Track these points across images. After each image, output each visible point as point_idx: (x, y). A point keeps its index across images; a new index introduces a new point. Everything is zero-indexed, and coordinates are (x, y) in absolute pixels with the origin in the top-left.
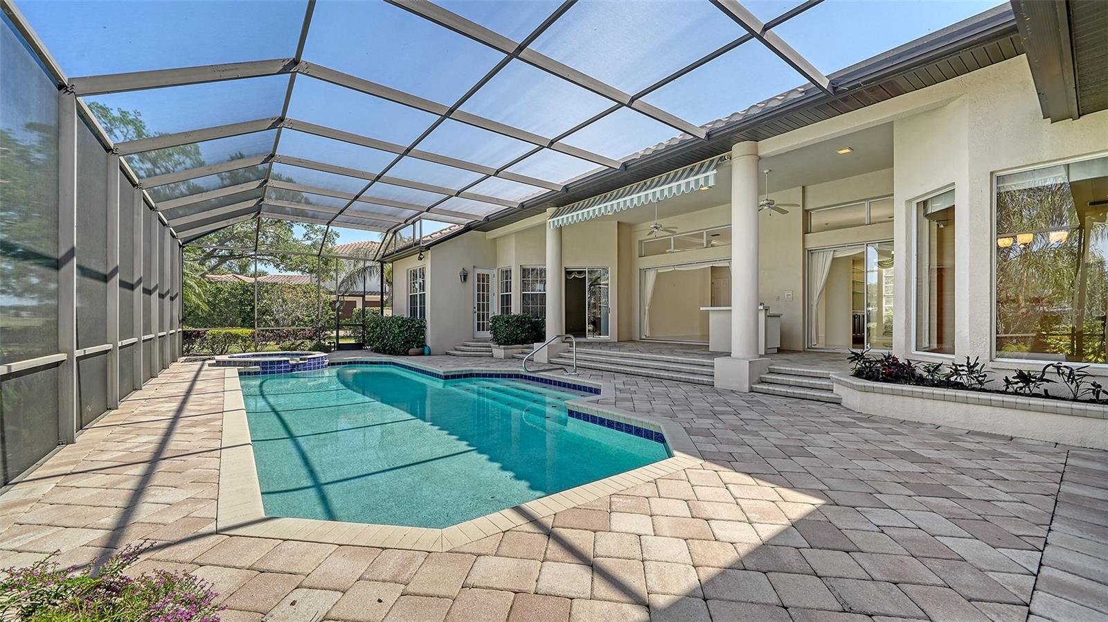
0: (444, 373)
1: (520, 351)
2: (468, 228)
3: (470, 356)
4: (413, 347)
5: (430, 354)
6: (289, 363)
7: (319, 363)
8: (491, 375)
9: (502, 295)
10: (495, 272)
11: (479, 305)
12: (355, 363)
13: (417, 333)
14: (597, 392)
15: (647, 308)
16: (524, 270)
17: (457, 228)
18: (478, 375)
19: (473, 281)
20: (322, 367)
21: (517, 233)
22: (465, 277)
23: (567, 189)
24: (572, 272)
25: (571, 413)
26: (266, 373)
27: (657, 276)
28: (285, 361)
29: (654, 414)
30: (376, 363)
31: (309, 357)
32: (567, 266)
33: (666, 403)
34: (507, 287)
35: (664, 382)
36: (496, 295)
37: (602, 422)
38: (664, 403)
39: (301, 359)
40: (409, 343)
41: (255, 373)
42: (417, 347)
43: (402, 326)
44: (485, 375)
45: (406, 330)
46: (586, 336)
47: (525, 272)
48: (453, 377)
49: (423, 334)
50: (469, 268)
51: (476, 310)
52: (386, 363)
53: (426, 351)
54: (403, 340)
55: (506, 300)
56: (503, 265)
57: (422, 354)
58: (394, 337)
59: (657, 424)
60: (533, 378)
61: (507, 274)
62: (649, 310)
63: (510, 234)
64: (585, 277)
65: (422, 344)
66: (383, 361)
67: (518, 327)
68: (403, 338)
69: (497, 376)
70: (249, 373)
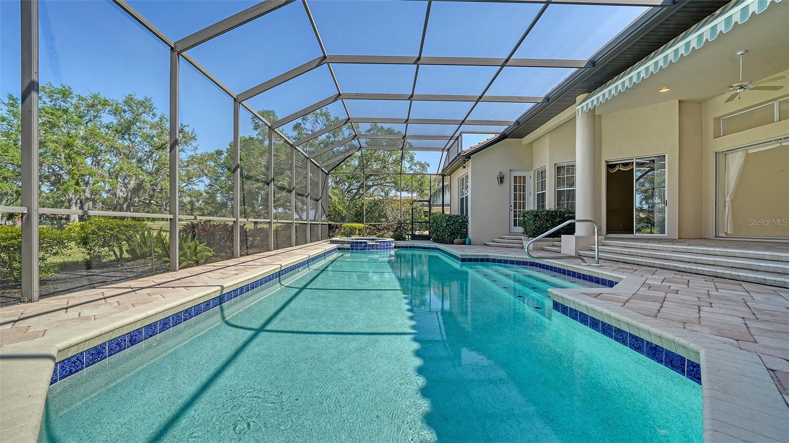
0: (461, 255)
1: (550, 243)
2: (503, 137)
3: (502, 247)
4: (457, 238)
5: (470, 244)
6: (367, 244)
7: (387, 246)
8: (506, 262)
9: (538, 194)
10: (531, 173)
11: (515, 204)
12: (414, 247)
13: (461, 227)
14: (611, 284)
15: (728, 199)
16: (559, 168)
17: (492, 137)
18: (494, 261)
19: (509, 183)
20: (390, 248)
21: (551, 131)
22: (501, 179)
23: (594, 63)
24: (614, 166)
25: (556, 306)
26: (353, 249)
27: (746, 156)
28: (364, 242)
29: (697, 328)
30: (427, 248)
31: (380, 240)
32: (608, 159)
33: (736, 313)
34: (543, 185)
35: (745, 285)
36: (532, 194)
37: (594, 324)
38: (731, 312)
39: (376, 242)
40: (454, 234)
41: (348, 249)
42: (461, 238)
43: (449, 221)
44: (500, 261)
45: (452, 224)
46: (633, 233)
47: (559, 169)
48: (470, 260)
49: (466, 228)
50: (505, 171)
51: (513, 208)
52: (433, 249)
53: (467, 241)
54: (450, 232)
55: (541, 198)
56: (537, 166)
57: (464, 243)
58: (443, 229)
59: (693, 346)
60: (537, 263)
61: (542, 174)
62: (732, 201)
63: (543, 136)
64: (633, 169)
65: (465, 235)
66: (432, 247)
67: (547, 220)
68: (450, 230)
69: (512, 262)
70: (344, 249)
